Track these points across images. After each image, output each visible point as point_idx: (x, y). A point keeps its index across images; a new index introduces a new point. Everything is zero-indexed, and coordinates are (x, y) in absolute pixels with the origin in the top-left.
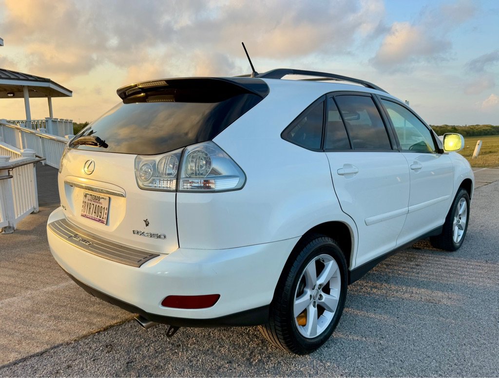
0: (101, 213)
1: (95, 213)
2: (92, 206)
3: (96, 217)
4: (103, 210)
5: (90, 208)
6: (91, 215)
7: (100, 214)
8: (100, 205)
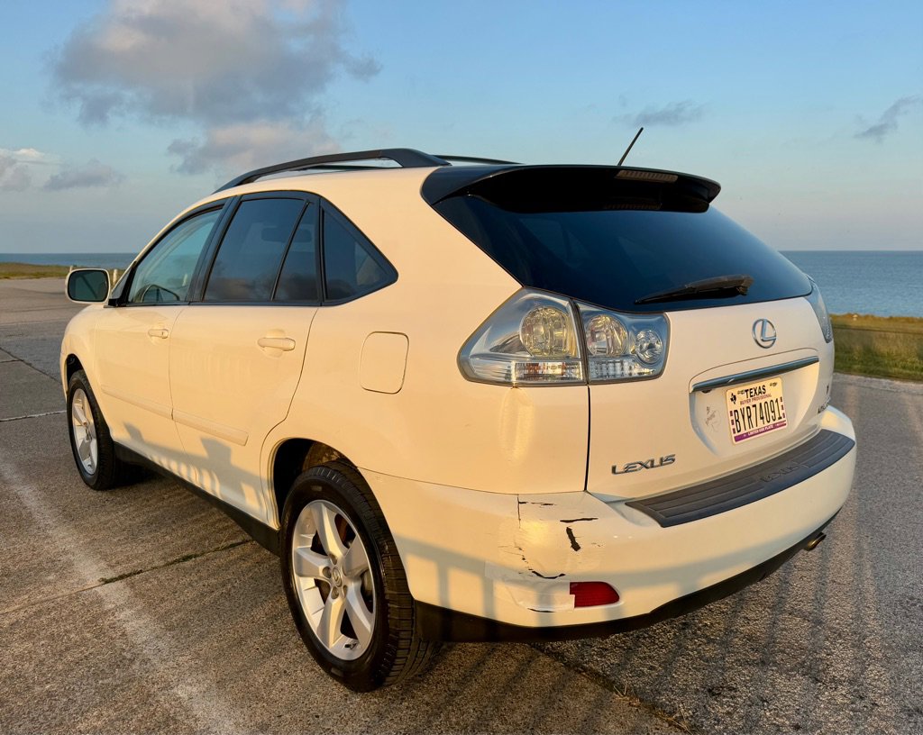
0: (773, 412)
1: (762, 418)
2: (753, 409)
3: (766, 424)
4: (775, 405)
5: (749, 417)
6: (755, 428)
7: (772, 414)
8: (768, 400)
